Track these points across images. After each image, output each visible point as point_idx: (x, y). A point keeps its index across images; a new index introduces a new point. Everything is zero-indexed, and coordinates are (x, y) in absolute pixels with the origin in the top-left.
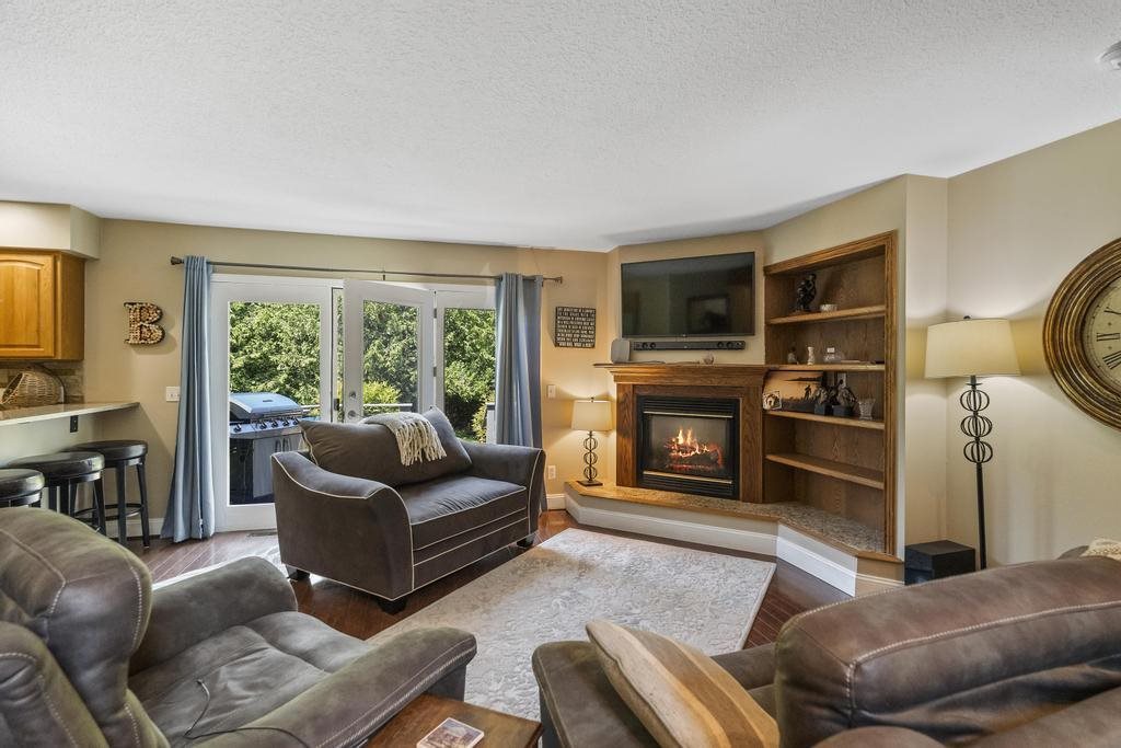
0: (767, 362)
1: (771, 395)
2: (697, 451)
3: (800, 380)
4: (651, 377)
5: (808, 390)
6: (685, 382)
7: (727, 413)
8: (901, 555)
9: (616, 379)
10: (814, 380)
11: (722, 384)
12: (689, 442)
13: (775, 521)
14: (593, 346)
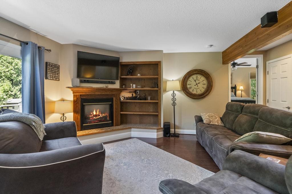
0: (120, 87)
1: (123, 96)
2: (101, 116)
3: (130, 92)
4: (88, 92)
5: (132, 94)
6: (99, 93)
7: (110, 102)
8: (162, 126)
9: (74, 93)
10: (133, 92)
11: (110, 94)
12: (98, 113)
13: (131, 128)
14: (59, 80)
